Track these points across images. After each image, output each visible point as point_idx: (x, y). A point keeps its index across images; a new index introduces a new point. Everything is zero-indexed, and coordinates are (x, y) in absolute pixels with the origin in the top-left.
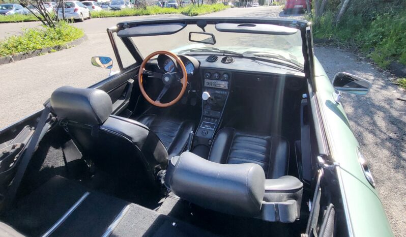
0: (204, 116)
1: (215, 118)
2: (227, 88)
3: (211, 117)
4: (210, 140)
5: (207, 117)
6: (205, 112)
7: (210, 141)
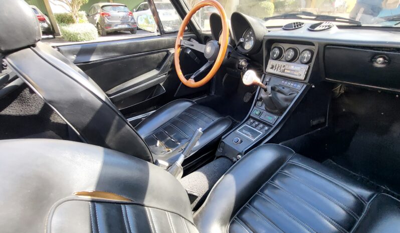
0: (250, 117)
1: (265, 124)
2: (302, 77)
3: (260, 121)
4: (240, 154)
5: (255, 119)
6: (255, 112)
7: (240, 156)
